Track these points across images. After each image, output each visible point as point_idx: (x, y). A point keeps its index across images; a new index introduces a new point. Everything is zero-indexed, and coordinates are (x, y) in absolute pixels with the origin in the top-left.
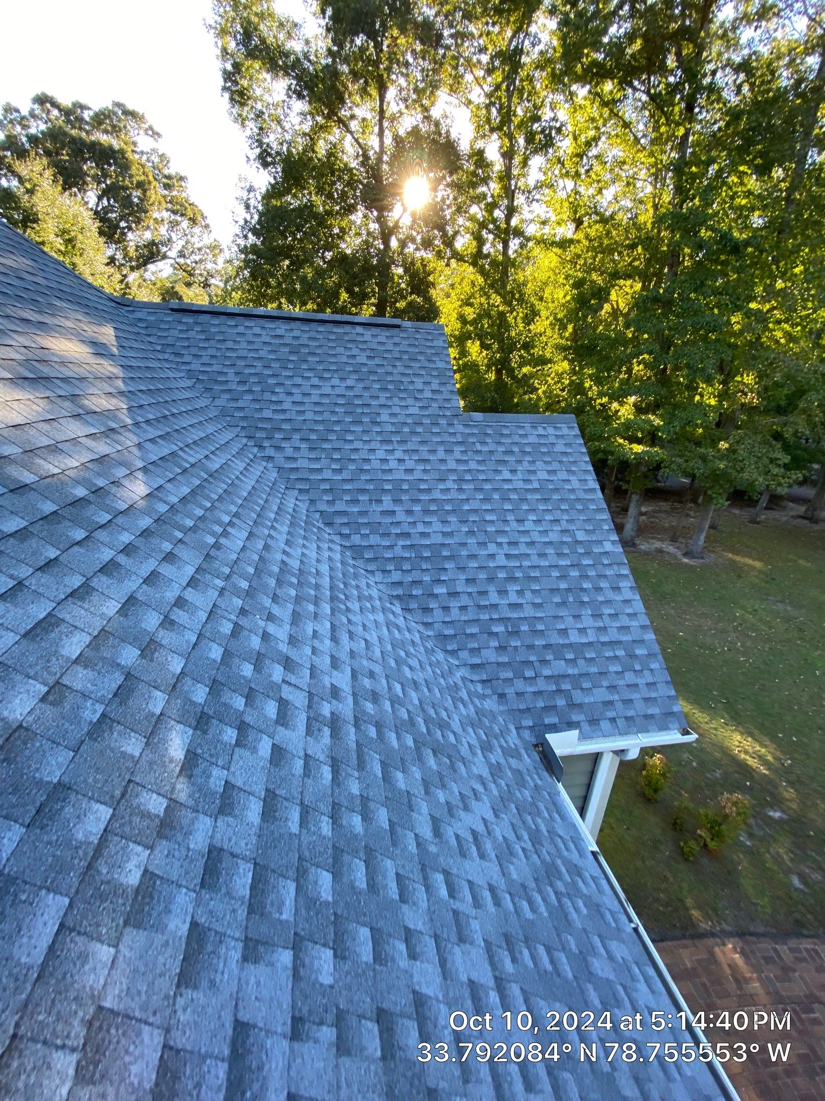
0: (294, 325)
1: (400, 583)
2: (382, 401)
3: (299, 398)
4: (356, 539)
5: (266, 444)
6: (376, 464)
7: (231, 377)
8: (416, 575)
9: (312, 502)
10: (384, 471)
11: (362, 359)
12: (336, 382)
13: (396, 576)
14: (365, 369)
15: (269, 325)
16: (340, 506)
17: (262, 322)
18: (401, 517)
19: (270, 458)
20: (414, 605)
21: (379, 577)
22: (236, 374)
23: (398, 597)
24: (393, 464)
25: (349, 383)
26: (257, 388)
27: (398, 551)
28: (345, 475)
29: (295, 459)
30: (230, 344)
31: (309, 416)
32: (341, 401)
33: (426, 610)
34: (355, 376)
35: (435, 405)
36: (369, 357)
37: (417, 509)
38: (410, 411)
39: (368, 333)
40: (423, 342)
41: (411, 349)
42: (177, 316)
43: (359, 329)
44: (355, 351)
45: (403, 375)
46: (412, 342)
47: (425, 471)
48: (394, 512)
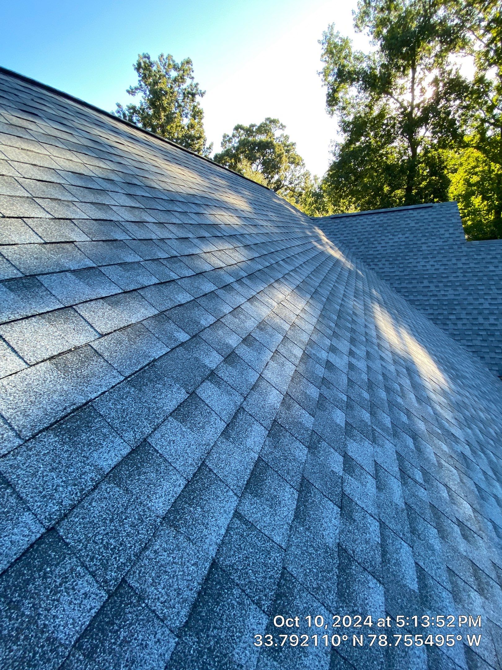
0: (380, 215)
1: (432, 314)
2: (423, 241)
3: (384, 245)
4: (411, 297)
5: (371, 264)
6: (421, 268)
7: (356, 240)
8: (440, 311)
9: (391, 284)
10: (424, 270)
11: (413, 224)
12: (400, 236)
13: (431, 311)
14: (414, 229)
15: (370, 217)
16: (404, 285)
17: (366, 216)
18: (433, 288)
19: (373, 269)
20: (439, 322)
21: (422, 311)
22: (358, 239)
23: (431, 319)
24: (428, 267)
25: (406, 235)
26: (366, 243)
27: (431, 302)
28: (405, 273)
29: (383, 268)
30: (354, 228)
31: (389, 251)
32: (403, 244)
33: (445, 324)
34: (409, 232)
35: (451, 240)
36: (416, 223)
37: (441, 285)
38: (438, 244)
39: (415, 213)
40: (444, 212)
41: (437, 216)
42: (333, 220)
43: (411, 212)
44: (409, 222)
45: (434, 228)
46: (439, 212)
47: (445, 269)
48: (429, 287)
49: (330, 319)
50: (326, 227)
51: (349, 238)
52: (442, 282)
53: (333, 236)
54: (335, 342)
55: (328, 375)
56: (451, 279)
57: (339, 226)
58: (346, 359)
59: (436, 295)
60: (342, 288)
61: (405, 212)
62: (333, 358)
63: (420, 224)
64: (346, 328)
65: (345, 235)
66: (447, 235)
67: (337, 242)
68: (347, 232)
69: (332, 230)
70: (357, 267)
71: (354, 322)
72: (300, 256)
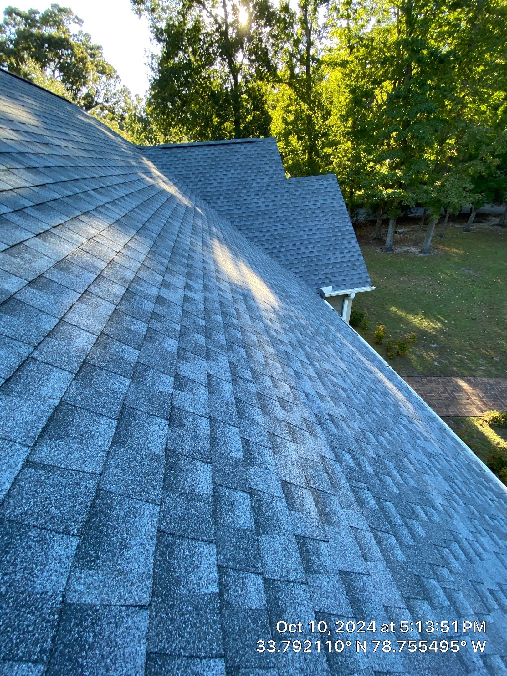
0: (211, 148)
1: (268, 249)
2: (253, 177)
3: (219, 181)
4: (250, 234)
5: (211, 202)
6: (254, 205)
7: (191, 176)
8: (274, 245)
9: (232, 222)
10: (257, 207)
11: (242, 160)
12: (233, 172)
13: (267, 246)
14: (244, 164)
15: (201, 149)
16: (243, 223)
17: (197, 148)
18: (266, 224)
19: (213, 207)
20: (274, 255)
21: (260, 247)
22: (193, 174)
23: (268, 253)
24: (261, 204)
25: (238, 171)
26: (202, 179)
27: (267, 237)
28: (243, 210)
29: (223, 206)
30: (187, 161)
31: (225, 188)
32: (236, 180)
33: (279, 257)
34: (240, 168)
35: (275, 176)
36: (245, 158)
37: (272, 220)
38: (265, 180)
39: (242, 147)
40: (267, 148)
41: (262, 152)
42: (163, 151)
43: (239, 146)
44: (239, 157)
45: (260, 164)
46: (262, 148)
47: (273, 205)
48: (263, 223)
49: (162, 255)
50: (157, 159)
51: (185, 172)
52: (272, 217)
53: (167, 170)
54: (168, 278)
55: (158, 309)
56: (279, 214)
57: (171, 159)
58: (181, 293)
59: (269, 231)
60: (177, 225)
61: (233, 146)
62: (165, 293)
63: (248, 160)
64: (182, 264)
65: (180, 169)
66: (271, 172)
67: (172, 177)
68: (181, 165)
69: (164, 163)
70: (196, 205)
71: (190, 257)
72: (120, 187)
